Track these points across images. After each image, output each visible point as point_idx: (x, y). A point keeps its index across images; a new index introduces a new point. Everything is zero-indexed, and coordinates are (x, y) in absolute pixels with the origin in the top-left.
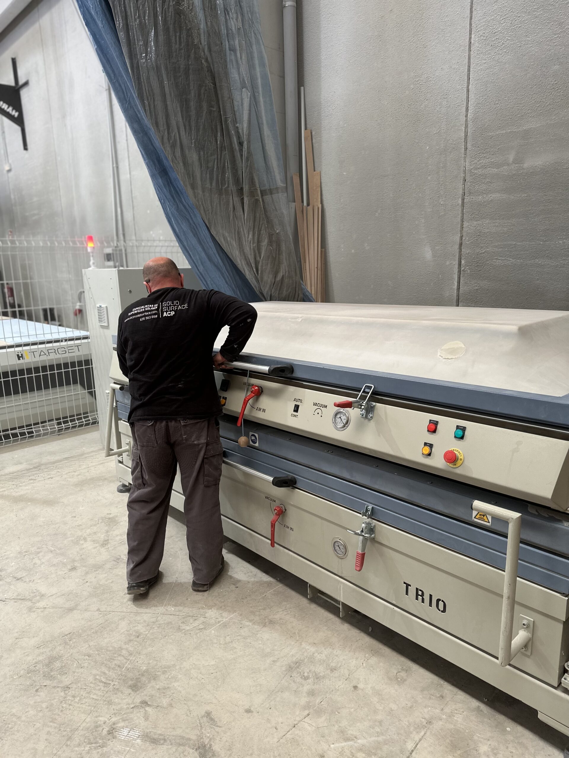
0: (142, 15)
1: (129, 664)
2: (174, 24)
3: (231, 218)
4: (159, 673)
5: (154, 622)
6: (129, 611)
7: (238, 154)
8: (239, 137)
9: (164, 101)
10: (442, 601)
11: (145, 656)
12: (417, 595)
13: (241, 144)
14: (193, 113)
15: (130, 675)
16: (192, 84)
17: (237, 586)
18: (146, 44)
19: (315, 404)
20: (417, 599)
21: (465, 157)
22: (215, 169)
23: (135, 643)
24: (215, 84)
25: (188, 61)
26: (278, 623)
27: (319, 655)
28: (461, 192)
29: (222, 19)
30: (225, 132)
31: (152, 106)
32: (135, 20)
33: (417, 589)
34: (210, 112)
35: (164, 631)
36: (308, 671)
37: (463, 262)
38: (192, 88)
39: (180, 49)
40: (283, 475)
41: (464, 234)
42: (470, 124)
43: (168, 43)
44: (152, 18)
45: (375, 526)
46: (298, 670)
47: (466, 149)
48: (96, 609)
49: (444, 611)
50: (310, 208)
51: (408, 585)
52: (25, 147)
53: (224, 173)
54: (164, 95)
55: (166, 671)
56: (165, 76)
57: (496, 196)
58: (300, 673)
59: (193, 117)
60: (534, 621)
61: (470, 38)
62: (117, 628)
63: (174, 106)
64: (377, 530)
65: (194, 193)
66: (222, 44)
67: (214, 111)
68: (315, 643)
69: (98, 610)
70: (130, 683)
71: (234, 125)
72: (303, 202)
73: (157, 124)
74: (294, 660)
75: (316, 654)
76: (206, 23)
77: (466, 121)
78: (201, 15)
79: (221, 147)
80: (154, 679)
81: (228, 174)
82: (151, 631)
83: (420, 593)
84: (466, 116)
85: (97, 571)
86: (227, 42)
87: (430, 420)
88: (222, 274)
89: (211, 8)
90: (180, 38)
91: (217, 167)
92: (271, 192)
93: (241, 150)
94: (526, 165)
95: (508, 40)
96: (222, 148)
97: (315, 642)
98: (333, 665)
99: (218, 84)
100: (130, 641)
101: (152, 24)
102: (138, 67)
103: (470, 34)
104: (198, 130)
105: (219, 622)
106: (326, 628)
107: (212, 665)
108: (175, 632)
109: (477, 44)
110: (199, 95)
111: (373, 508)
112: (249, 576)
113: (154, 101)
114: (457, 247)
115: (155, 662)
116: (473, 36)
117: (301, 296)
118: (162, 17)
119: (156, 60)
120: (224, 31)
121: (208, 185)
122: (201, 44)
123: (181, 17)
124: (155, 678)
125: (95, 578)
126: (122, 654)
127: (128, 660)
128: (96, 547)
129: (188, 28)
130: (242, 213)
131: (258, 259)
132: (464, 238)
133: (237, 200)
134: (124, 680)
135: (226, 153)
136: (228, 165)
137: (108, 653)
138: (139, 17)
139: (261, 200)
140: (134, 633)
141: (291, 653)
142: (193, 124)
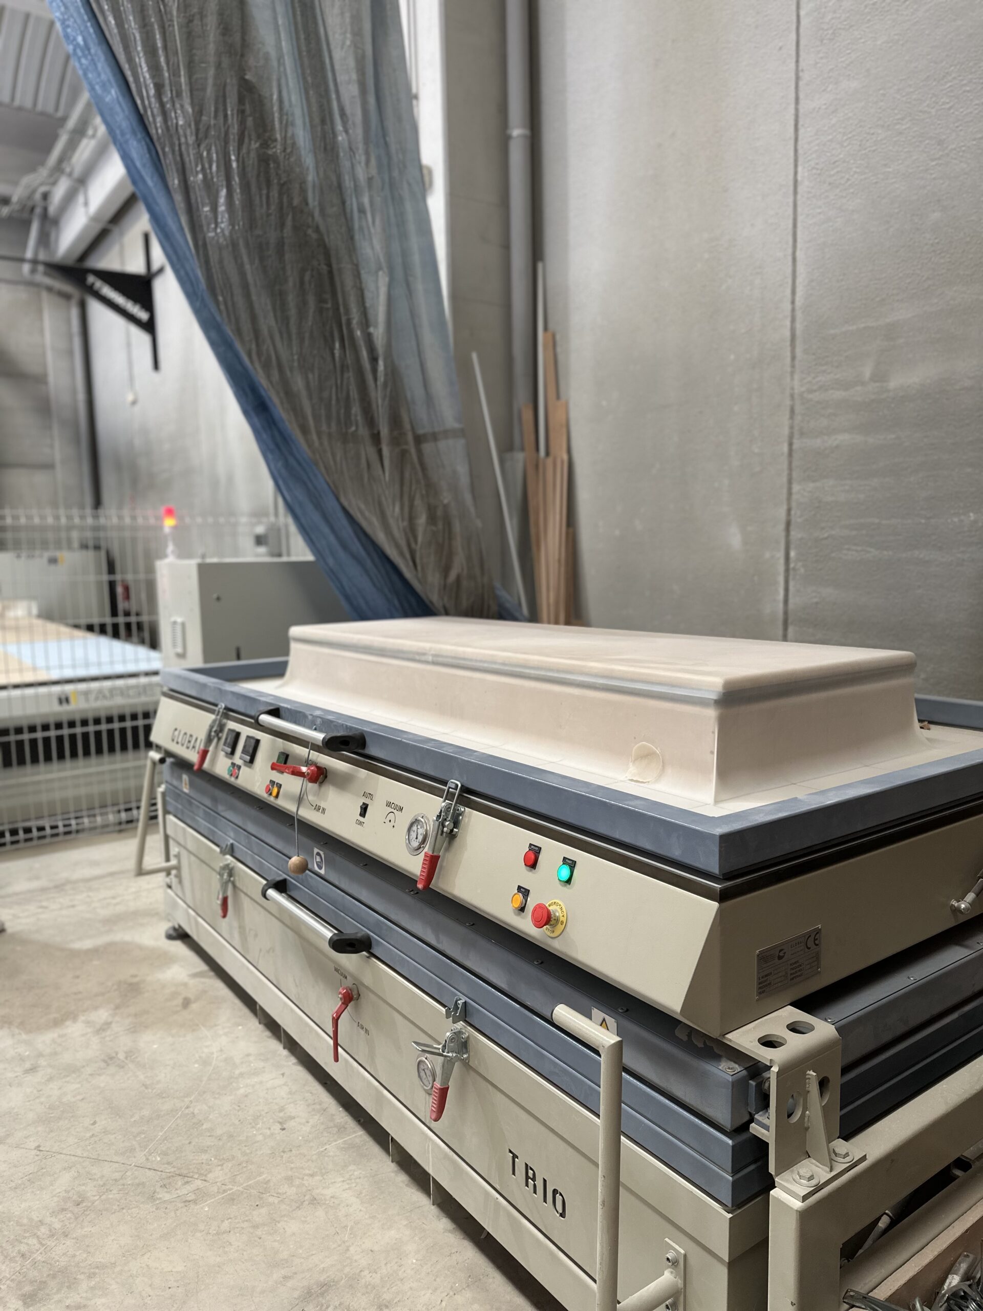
0: (207, 166)
1: (41, 1253)
2: (258, 176)
3: (366, 480)
4: (82, 1277)
5: (116, 1180)
6: (85, 1155)
7: (369, 377)
8: (372, 349)
9: (247, 295)
10: (561, 1194)
11: (74, 1241)
12: (527, 1177)
13: (374, 360)
14: (293, 312)
15: (33, 1274)
16: (288, 267)
17: (285, 1126)
18: (214, 209)
19: (389, 804)
20: (527, 1185)
21: (792, 373)
22: (334, 402)
23: (69, 1215)
24: (329, 265)
25: (282, 231)
26: (324, 1204)
27: (371, 1274)
28: (786, 431)
29: (345, 164)
30: (348, 341)
31: (230, 303)
32: (197, 173)
33: (527, 1165)
34: (320, 311)
35: (126, 1199)
36: (337, 1303)
37: (792, 554)
38: (289, 273)
39: (268, 215)
40: (353, 929)
41: (794, 505)
42: (799, 315)
43: (249, 204)
44: (222, 168)
45: (468, 1037)
46: (321, 1299)
47: (793, 358)
48: (33, 1145)
49: (563, 1215)
50: (549, 461)
51: (515, 1157)
52: (156, 365)
53: (348, 408)
54: (245, 286)
55: (94, 1274)
56: (245, 259)
57: (843, 438)
58: (322, 1305)
59: (293, 321)
60: (685, 1256)
61: (796, 173)
62: (52, 1185)
63: (263, 302)
64: (471, 1043)
65: (307, 441)
66: (343, 203)
67: (327, 309)
68: (372, 1251)
69: (38, 1148)
70: (27, 1289)
71: (363, 331)
72: (537, 449)
73: (238, 331)
74: (322, 1279)
75: (366, 1272)
76: (318, 173)
77: (793, 310)
78: (309, 160)
79: (342, 366)
80: (69, 1287)
81: (356, 409)
82: (104, 1197)
83: (530, 1173)
84: (793, 302)
85: (68, 1076)
86: (354, 200)
87: (531, 845)
88: (367, 571)
89: (325, 149)
90: (268, 197)
91: (338, 400)
92: (435, 437)
93: (375, 371)
94: (893, 384)
95: (855, 172)
96: (344, 368)
97: (376, 1248)
98: (387, 1296)
99: (335, 266)
100: (63, 1210)
101: (222, 178)
102: (205, 245)
103: (796, 166)
104: (302, 340)
105: (225, 1191)
106: (405, 1223)
107: (177, 1272)
108: (143, 1203)
109: (806, 183)
110: (302, 283)
111: (465, 1003)
112: (314, 1110)
113: (232, 295)
114: (782, 527)
115: (85, 1255)
116: (800, 169)
117: (494, 608)
118: (238, 167)
119: (231, 233)
120: (348, 183)
121: (324, 428)
122: (307, 204)
123: (268, 165)
124: (72, 1284)
125: (60, 1088)
126: (39, 1233)
127: (43, 1245)
128: (87, 1034)
129: (282, 182)
130: (380, 472)
131: (413, 545)
132: (793, 512)
133: (371, 451)
134: (20, 1282)
135: (350, 375)
136: (354, 394)
137: (17, 1228)
138: (203, 169)
139: (413, 451)
140: (75, 1197)
141: (322, 1266)
142: (294, 330)
